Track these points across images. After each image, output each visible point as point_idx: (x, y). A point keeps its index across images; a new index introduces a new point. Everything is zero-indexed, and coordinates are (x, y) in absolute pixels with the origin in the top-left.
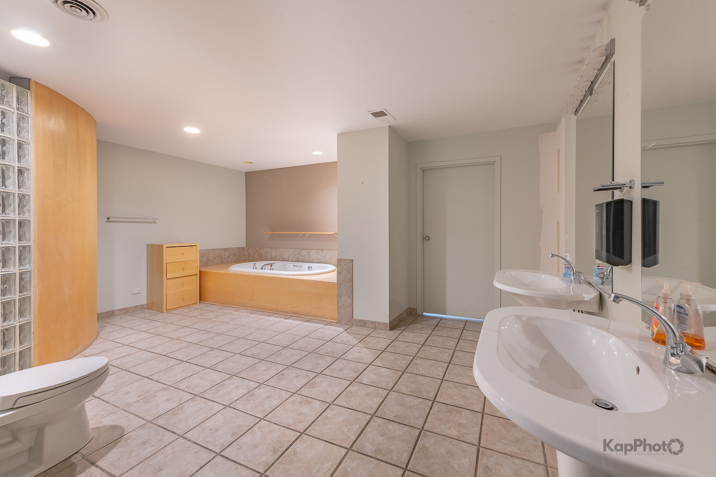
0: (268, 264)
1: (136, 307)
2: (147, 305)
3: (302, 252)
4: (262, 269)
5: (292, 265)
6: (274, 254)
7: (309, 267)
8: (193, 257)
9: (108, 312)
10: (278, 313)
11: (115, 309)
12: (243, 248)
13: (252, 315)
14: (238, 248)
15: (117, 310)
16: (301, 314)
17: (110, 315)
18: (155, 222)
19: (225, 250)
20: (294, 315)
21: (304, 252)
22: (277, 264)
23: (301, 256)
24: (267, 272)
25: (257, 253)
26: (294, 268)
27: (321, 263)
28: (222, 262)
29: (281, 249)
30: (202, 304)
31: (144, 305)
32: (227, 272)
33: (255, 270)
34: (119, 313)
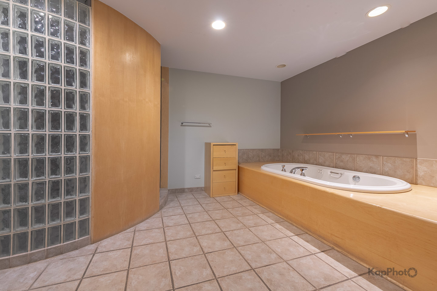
0: (298, 168)
1: (198, 188)
2: (204, 188)
3: (344, 156)
4: (291, 172)
5: (330, 171)
6: (307, 157)
7: (354, 177)
8: (233, 154)
9: (181, 189)
10: (311, 234)
11: (186, 187)
12: (278, 150)
13: (278, 226)
14: (273, 149)
15: (186, 188)
16: (348, 252)
17: (182, 191)
18: (210, 126)
19: (262, 150)
20: (336, 248)
21: (346, 158)
22: (310, 168)
23: (342, 161)
24: (297, 177)
25: (290, 155)
26: (332, 175)
27: (375, 173)
28: (259, 161)
29: (315, 152)
30: (240, 195)
31: (202, 187)
32: (257, 171)
33: (283, 173)
34: (187, 191)
